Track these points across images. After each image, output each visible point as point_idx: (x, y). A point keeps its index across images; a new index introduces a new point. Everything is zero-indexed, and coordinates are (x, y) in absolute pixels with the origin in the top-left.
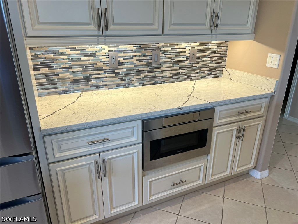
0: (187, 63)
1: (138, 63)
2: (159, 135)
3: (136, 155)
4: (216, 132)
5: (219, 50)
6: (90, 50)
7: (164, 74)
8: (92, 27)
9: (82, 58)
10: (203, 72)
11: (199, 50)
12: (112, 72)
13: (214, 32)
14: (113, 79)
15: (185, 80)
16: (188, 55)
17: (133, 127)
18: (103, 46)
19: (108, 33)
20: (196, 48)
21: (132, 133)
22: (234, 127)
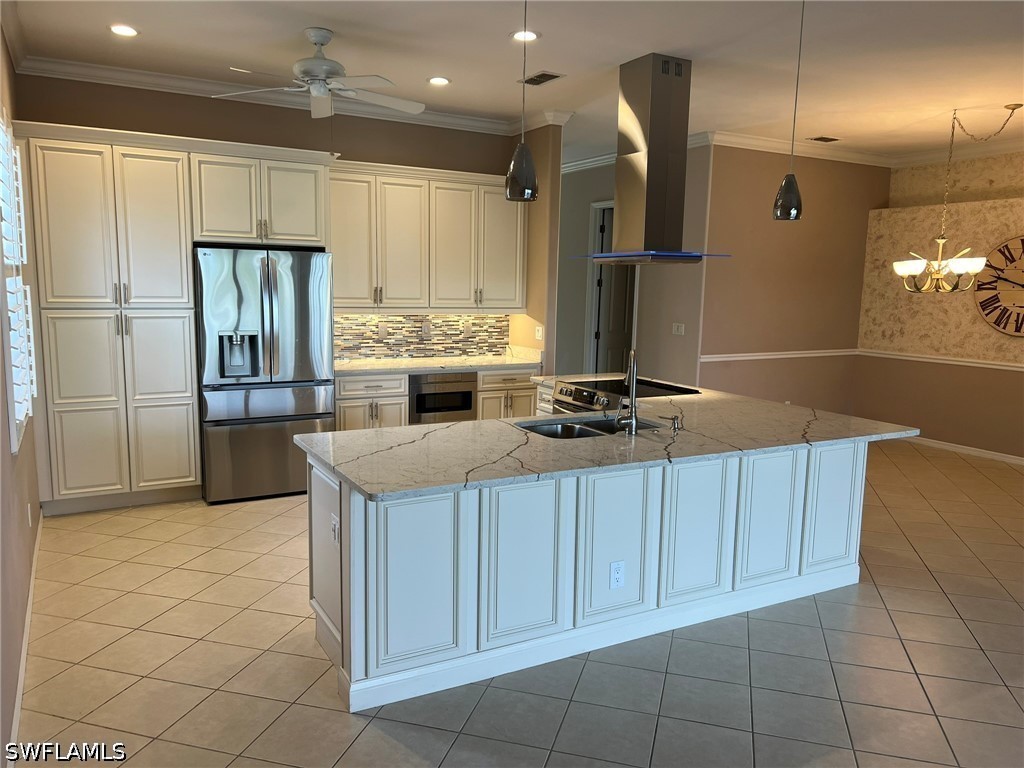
0: (461, 337)
1: (407, 334)
2: (427, 390)
3: (403, 406)
4: (481, 396)
5: (499, 324)
6: (361, 320)
7: (435, 347)
8: (369, 301)
9: (354, 327)
10: (481, 348)
11: (474, 324)
12: (381, 342)
13: (479, 306)
14: (381, 349)
15: (461, 355)
16: (462, 329)
17: (401, 380)
18: (373, 316)
19: (382, 305)
20: (471, 322)
21: (400, 384)
22: (502, 394)
